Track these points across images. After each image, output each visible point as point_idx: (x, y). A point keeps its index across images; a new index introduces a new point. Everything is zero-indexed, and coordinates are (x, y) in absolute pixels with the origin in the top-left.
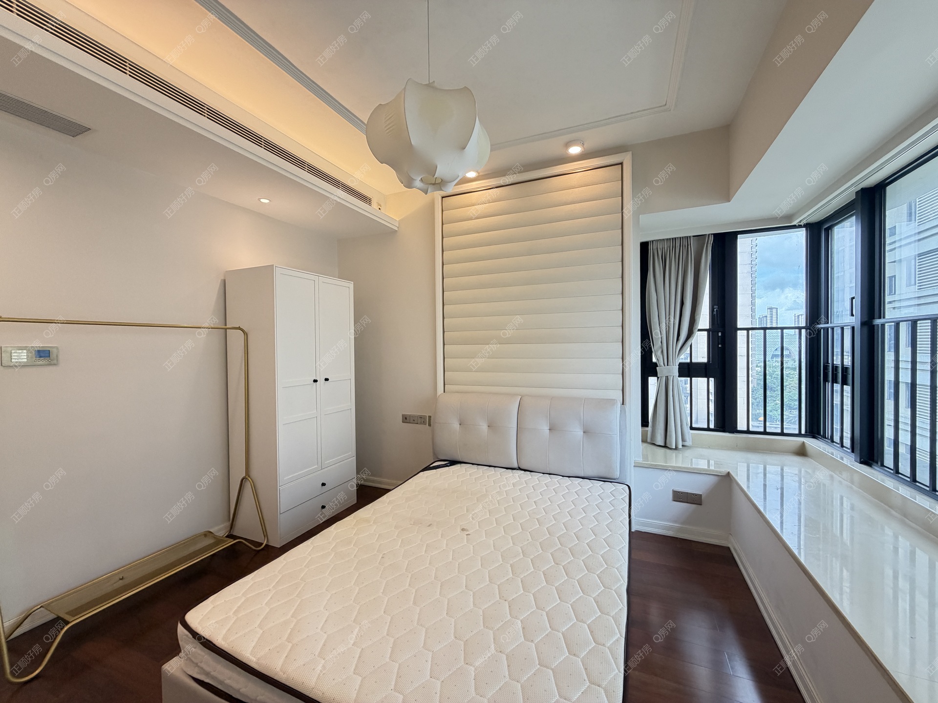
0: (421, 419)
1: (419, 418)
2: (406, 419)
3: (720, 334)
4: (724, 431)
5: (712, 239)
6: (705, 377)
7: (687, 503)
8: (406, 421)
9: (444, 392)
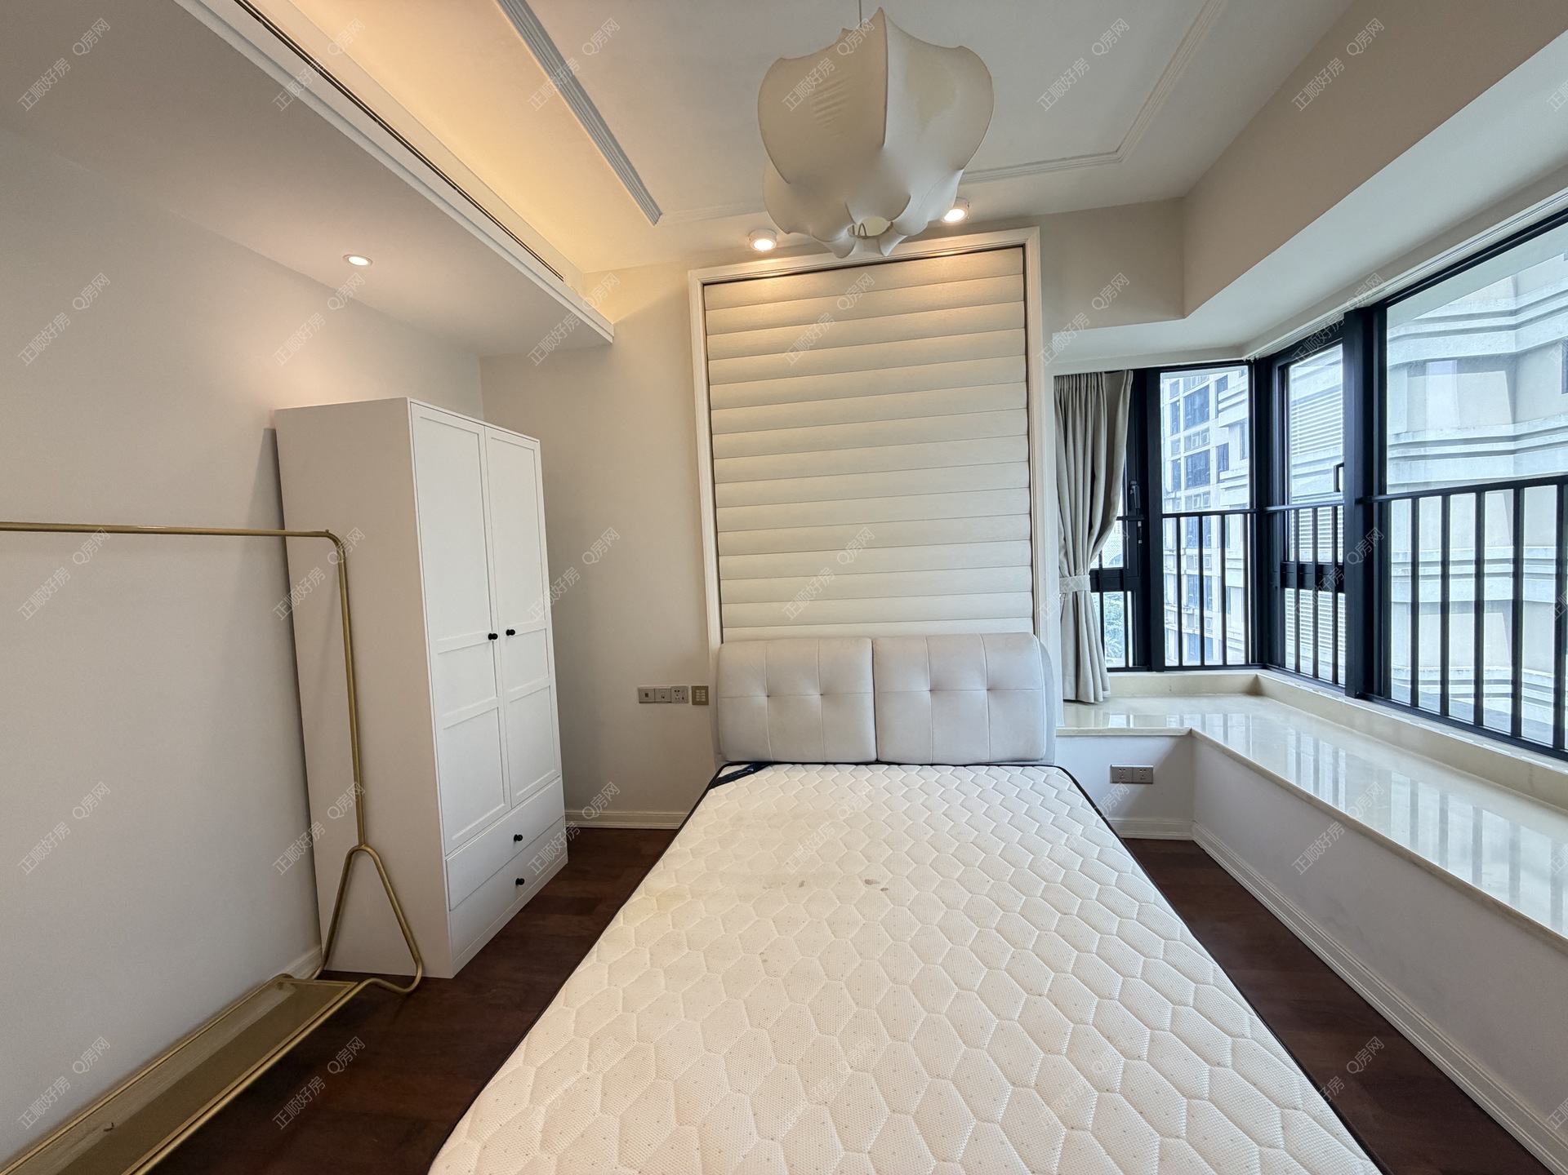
0: (677, 693)
1: (673, 691)
2: (646, 697)
3: (1139, 524)
4: (1149, 670)
5: (1131, 376)
6: (1122, 589)
7: (1132, 783)
8: (646, 699)
9: (722, 642)
